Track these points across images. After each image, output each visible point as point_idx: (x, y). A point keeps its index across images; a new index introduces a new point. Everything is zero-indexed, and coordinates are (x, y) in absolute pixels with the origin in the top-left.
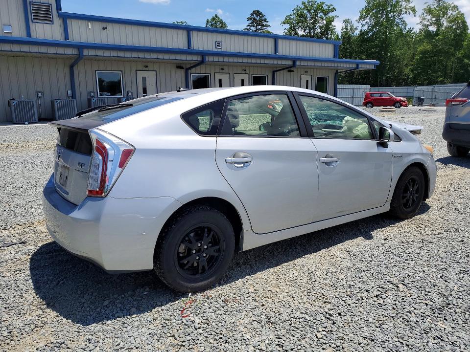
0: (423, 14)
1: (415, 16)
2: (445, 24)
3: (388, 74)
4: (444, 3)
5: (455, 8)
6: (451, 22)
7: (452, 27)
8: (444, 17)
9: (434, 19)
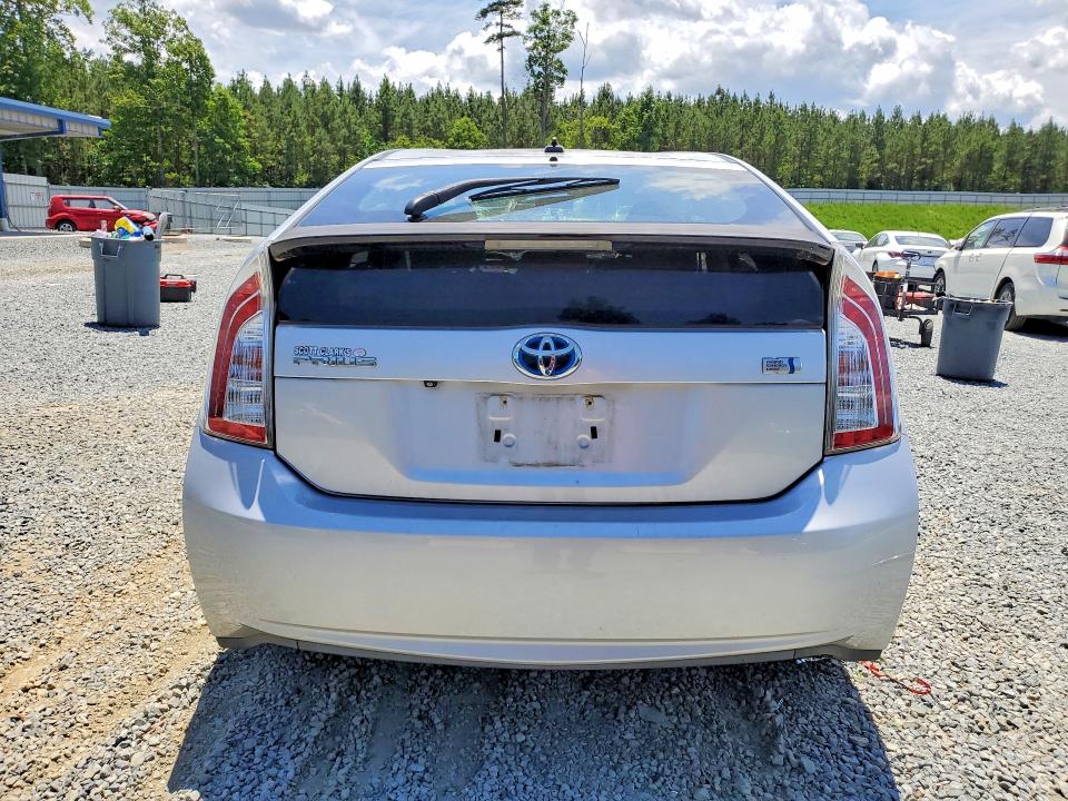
0: (112, 22)
1: (91, 22)
2: (164, 54)
3: (48, 151)
4: (153, 5)
5: (181, 24)
6: (175, 52)
7: (179, 63)
8: (158, 38)
9: (137, 38)
